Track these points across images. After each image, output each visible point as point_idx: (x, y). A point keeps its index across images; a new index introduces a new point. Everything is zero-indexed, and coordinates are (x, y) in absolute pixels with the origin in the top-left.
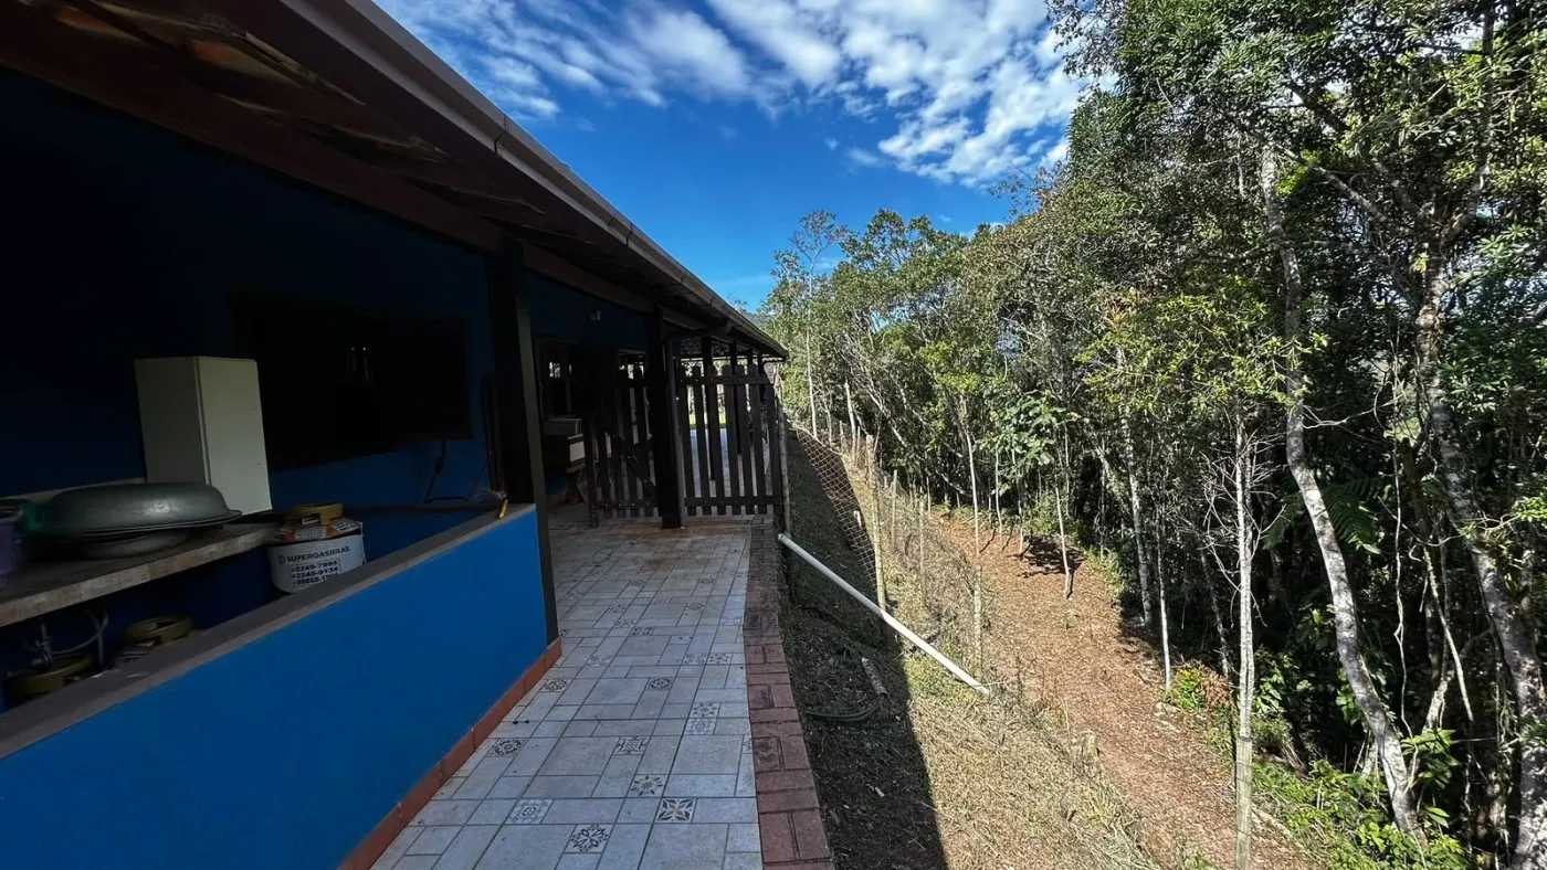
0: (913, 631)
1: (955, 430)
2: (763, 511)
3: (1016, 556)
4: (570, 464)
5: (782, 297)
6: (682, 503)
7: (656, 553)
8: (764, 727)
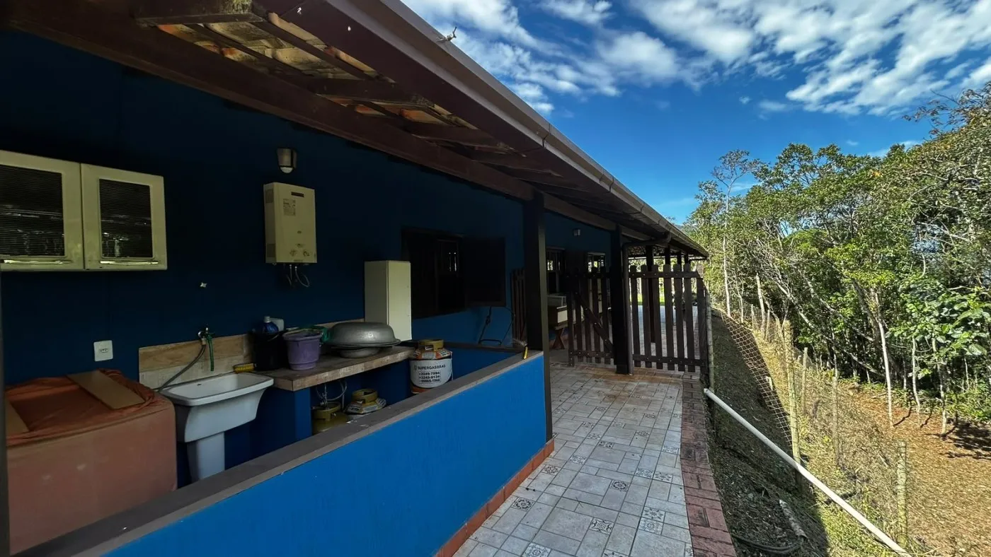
0: (827, 486)
1: (865, 317)
2: (692, 370)
3: (937, 435)
4: (558, 324)
5: (703, 213)
6: (631, 357)
7: (612, 390)
8: (702, 541)
